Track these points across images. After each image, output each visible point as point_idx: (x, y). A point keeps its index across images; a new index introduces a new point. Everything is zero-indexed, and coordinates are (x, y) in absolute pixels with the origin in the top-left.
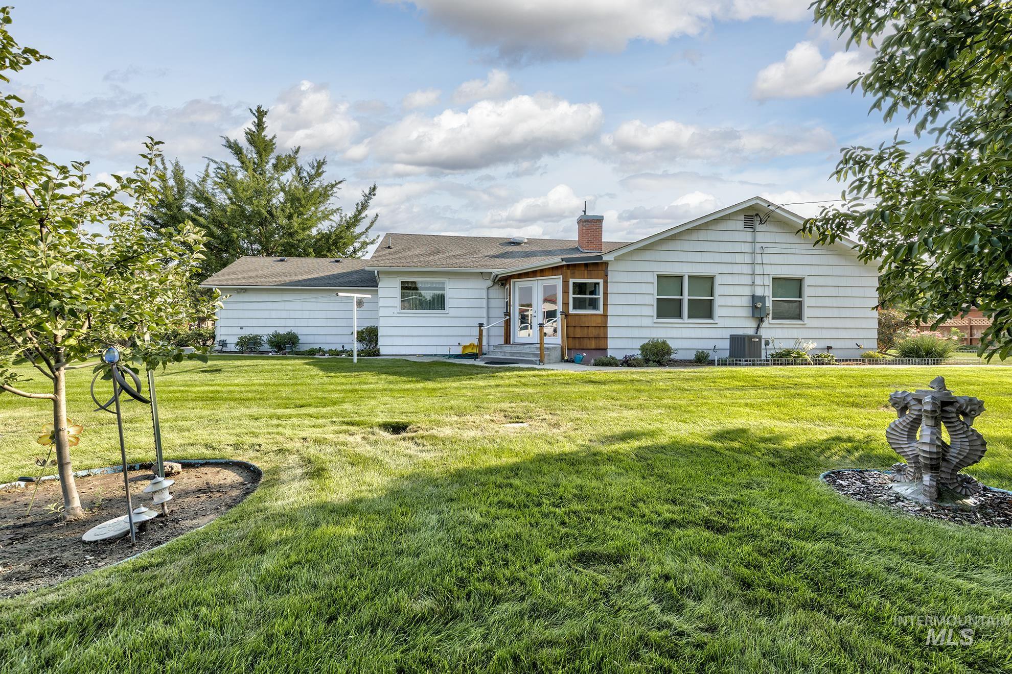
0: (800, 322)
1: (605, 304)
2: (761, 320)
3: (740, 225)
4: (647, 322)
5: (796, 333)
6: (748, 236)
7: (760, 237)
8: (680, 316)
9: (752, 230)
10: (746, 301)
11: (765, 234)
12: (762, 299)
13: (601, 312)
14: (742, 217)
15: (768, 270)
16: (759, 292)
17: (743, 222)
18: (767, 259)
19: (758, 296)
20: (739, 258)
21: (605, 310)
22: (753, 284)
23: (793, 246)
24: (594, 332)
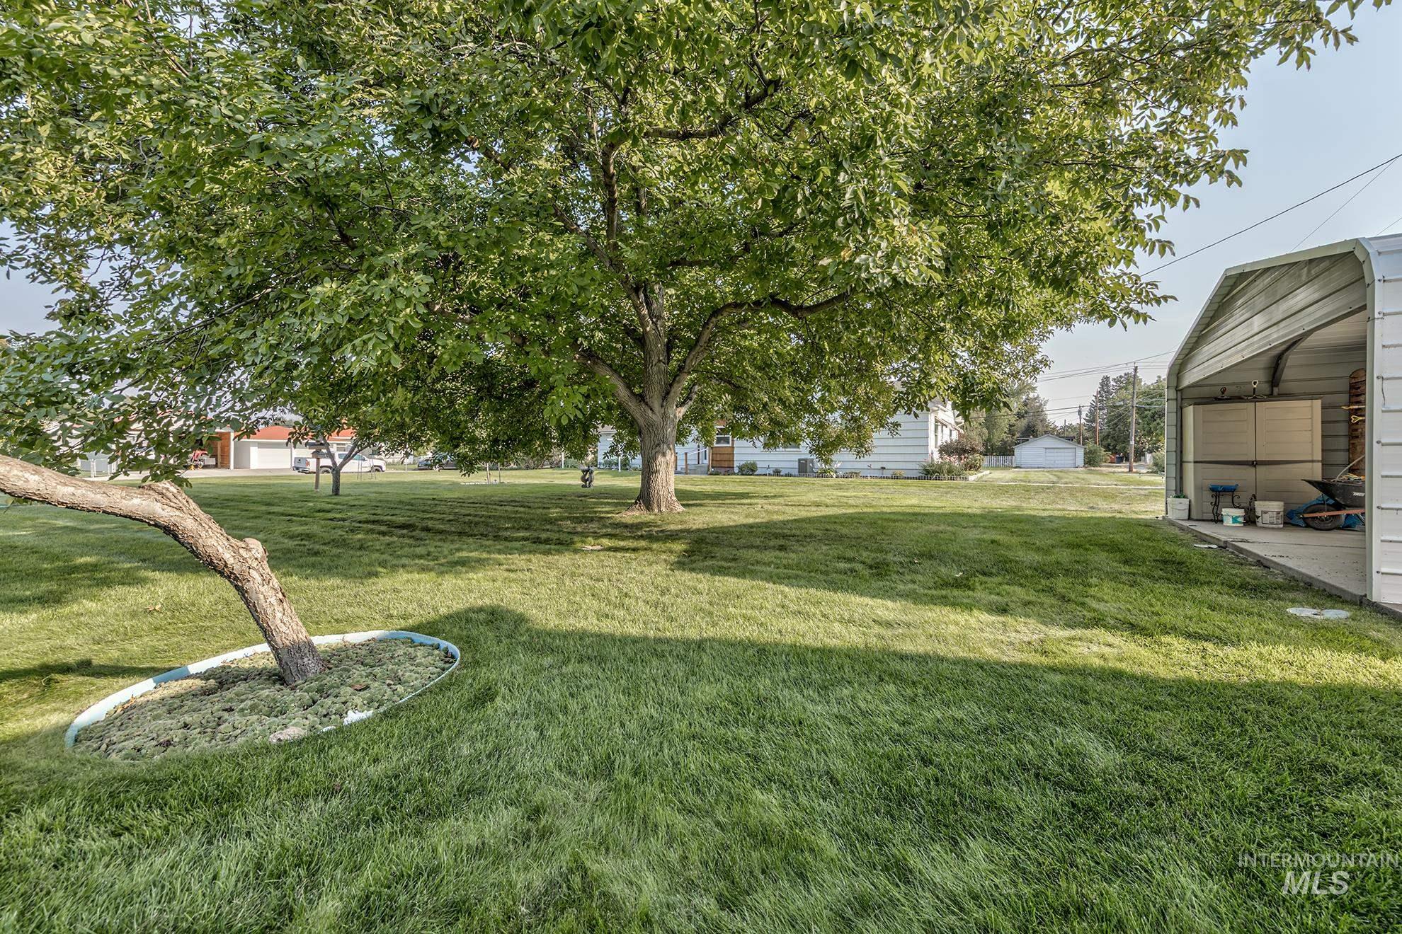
1: (733, 441)
13: (730, 445)
21: (733, 444)
24: (726, 457)
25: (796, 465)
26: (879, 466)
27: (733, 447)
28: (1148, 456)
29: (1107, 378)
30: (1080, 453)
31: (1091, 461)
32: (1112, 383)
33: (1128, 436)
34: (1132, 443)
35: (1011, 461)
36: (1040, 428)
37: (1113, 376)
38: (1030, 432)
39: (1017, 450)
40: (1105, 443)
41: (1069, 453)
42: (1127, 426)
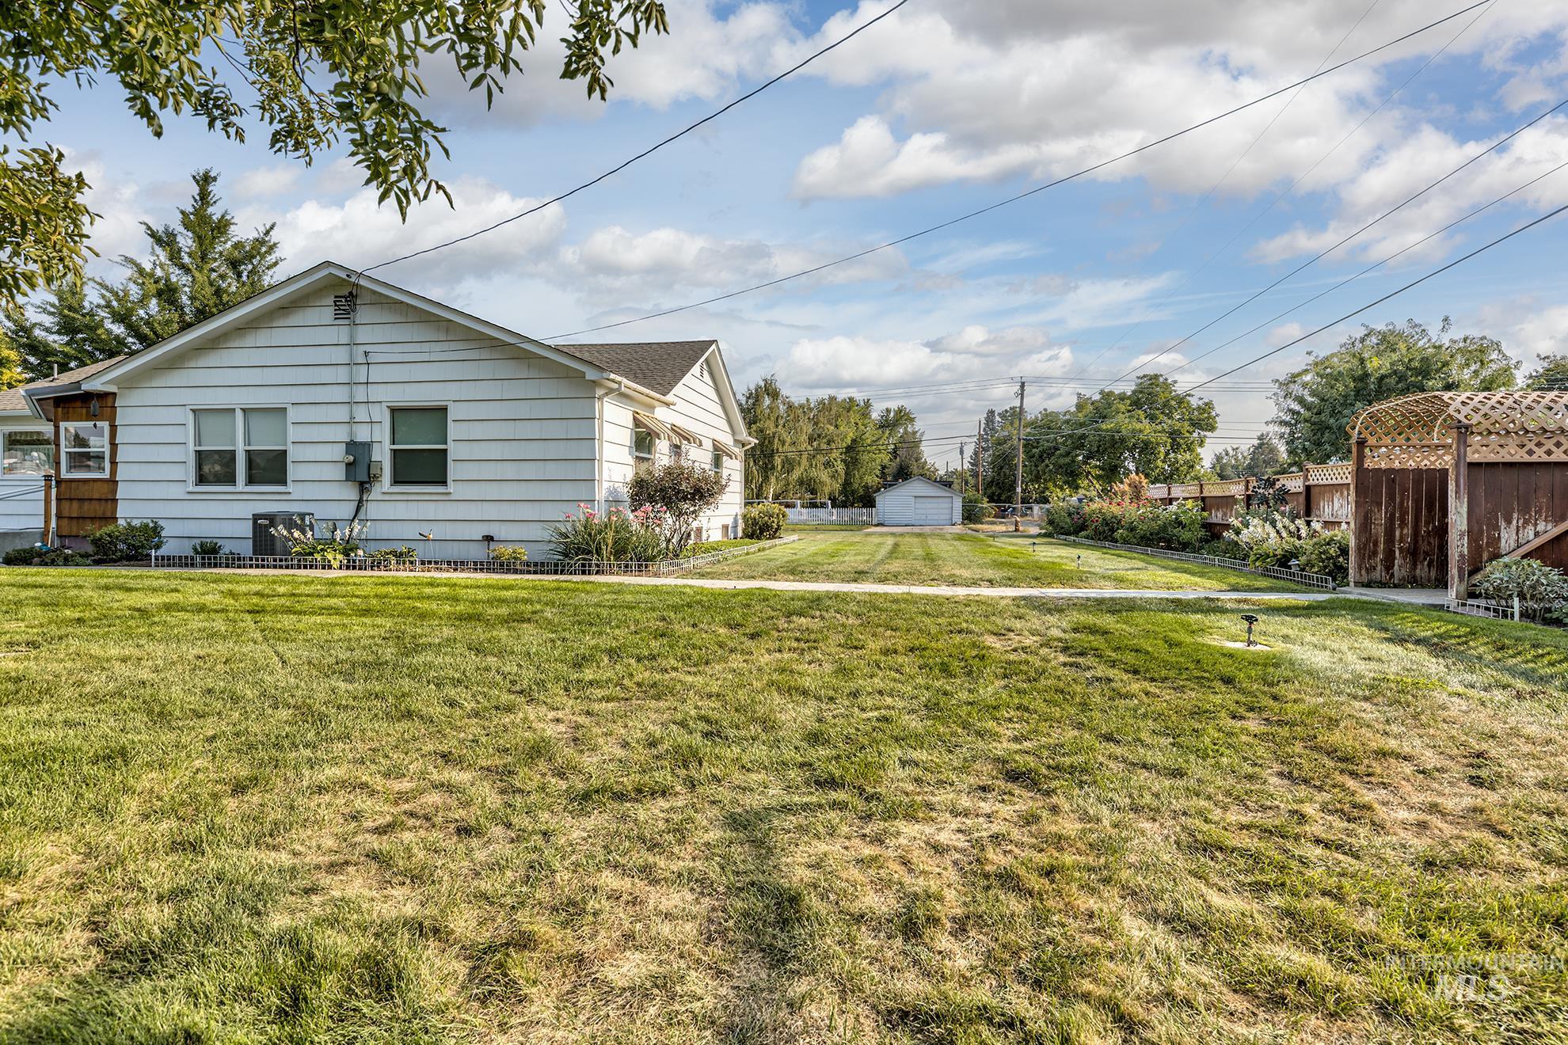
0: (440, 489)
1: (114, 463)
2: (364, 486)
3: (326, 314)
4: (177, 491)
5: (431, 510)
6: (341, 334)
7: (364, 335)
8: (231, 480)
9: (346, 322)
10: (339, 453)
11: (372, 329)
12: (367, 446)
13: (106, 475)
14: (330, 301)
15: (377, 393)
16: (362, 435)
17: (333, 308)
18: (376, 373)
19: (361, 443)
20: (326, 374)
21: (113, 472)
22: (352, 422)
23: (426, 347)
24: (98, 509)
25: (247, 530)
26: (478, 532)
27: (113, 482)
28: (1036, 508)
29: (992, 412)
30: (958, 504)
31: (971, 515)
32: (998, 418)
33: (1015, 481)
34: (1019, 490)
35: (870, 515)
36: (914, 469)
37: (998, 410)
38: (903, 474)
39: (880, 499)
40: (989, 492)
41: (944, 505)
42: (1014, 468)
